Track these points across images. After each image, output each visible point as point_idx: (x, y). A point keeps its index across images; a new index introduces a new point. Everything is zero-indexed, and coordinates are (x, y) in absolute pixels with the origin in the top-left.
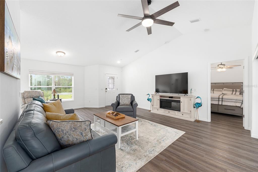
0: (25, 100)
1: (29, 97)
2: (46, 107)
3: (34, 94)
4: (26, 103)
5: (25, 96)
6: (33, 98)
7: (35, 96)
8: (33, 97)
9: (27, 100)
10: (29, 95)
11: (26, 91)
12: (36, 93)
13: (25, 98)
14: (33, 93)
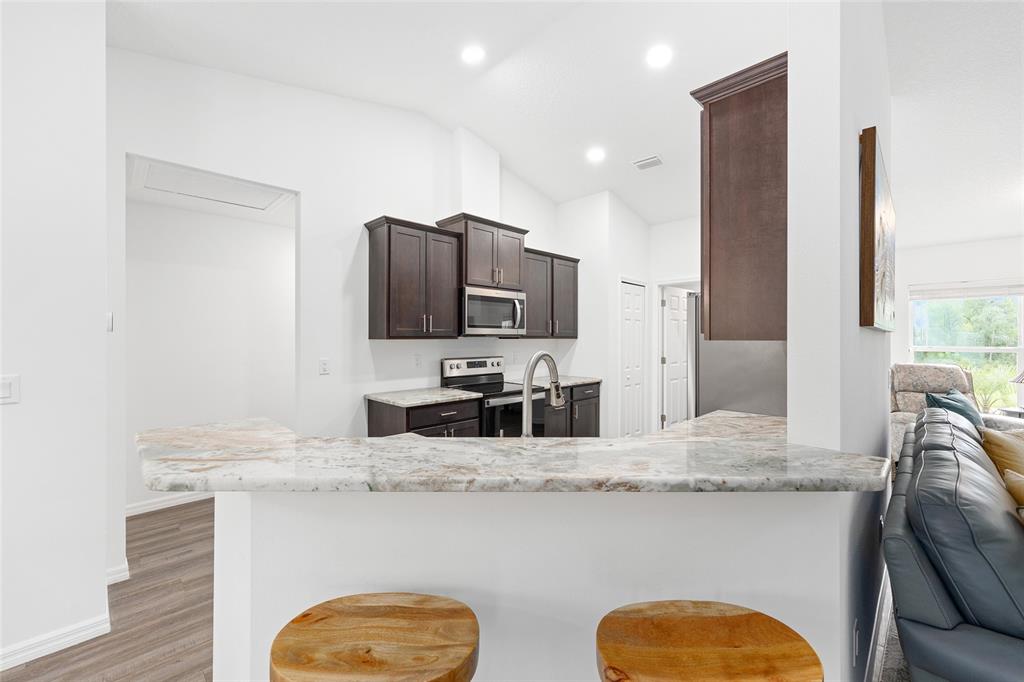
0: (898, 397)
1: (912, 389)
2: (1000, 446)
3: (929, 379)
4: (901, 407)
5: (896, 384)
6: (924, 395)
7: (933, 385)
8: (927, 389)
9: (904, 397)
10: (910, 381)
11: (900, 366)
12: (940, 373)
13: (897, 389)
14: (924, 374)
